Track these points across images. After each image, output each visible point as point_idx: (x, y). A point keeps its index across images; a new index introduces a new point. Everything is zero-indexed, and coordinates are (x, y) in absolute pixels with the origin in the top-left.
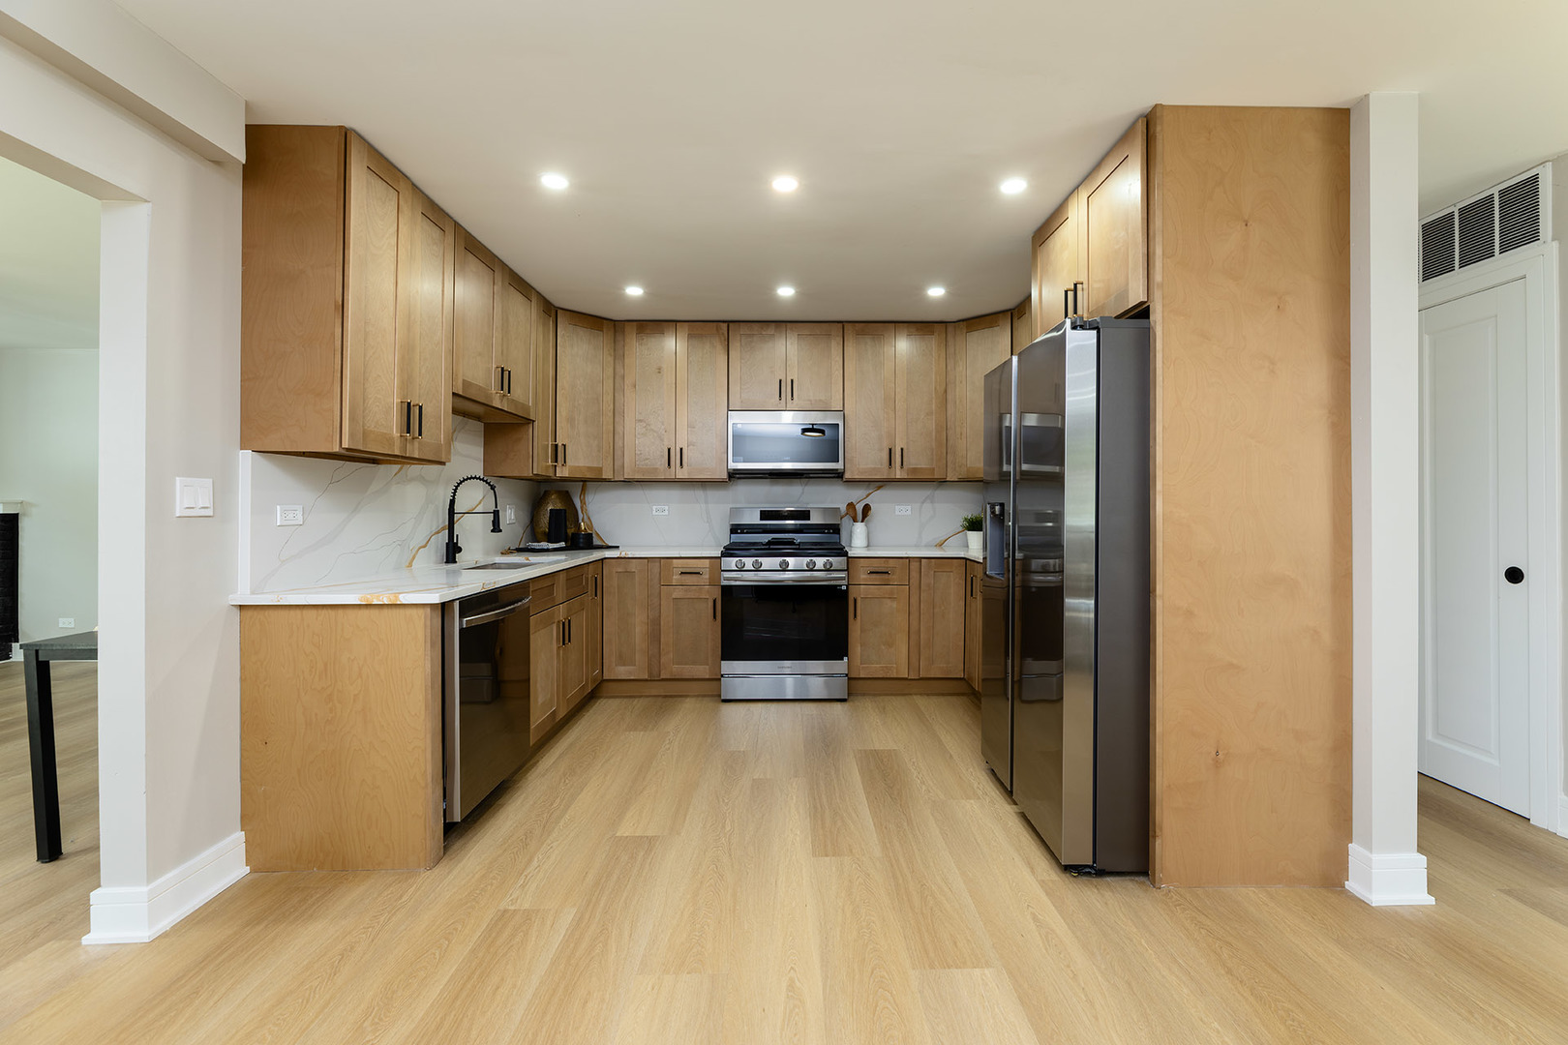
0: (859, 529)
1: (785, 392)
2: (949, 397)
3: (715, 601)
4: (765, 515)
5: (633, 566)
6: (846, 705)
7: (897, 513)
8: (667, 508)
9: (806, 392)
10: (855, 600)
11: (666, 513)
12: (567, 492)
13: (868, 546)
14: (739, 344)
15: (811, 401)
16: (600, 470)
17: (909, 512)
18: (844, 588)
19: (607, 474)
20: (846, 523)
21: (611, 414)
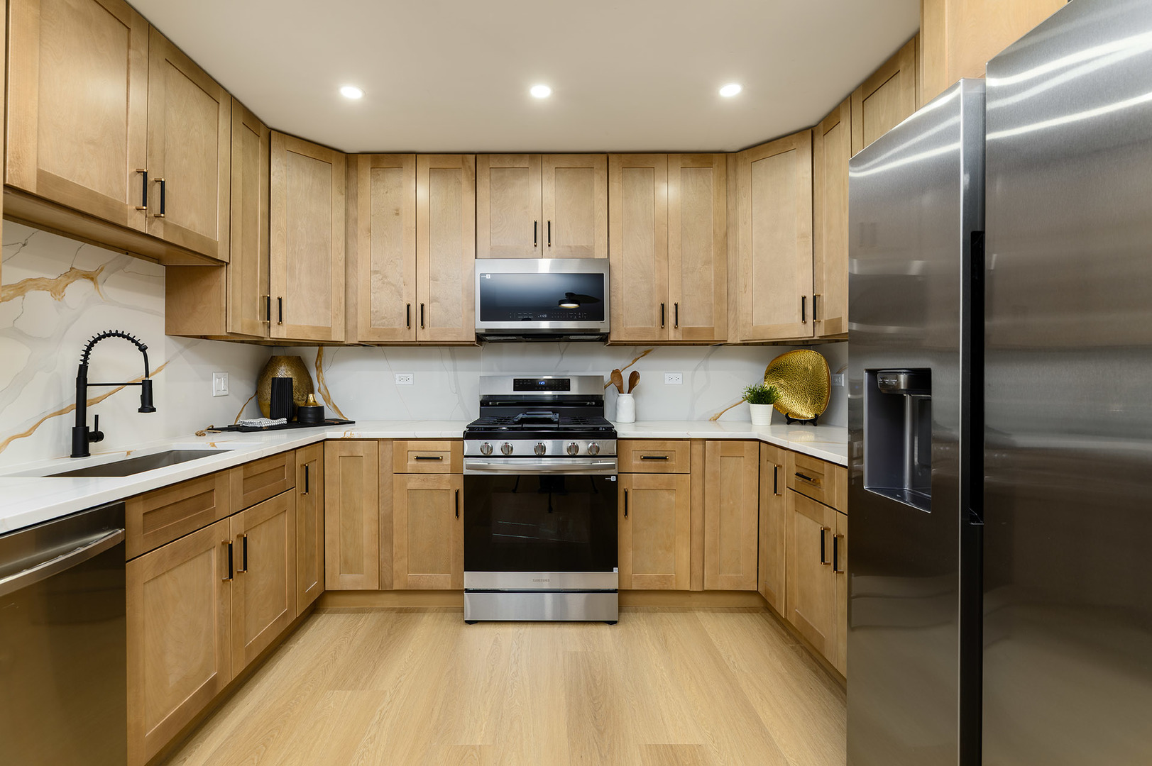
0: (626, 401)
1: (542, 235)
2: (730, 243)
3: (457, 494)
4: (519, 384)
5: (361, 449)
6: (616, 630)
7: (667, 382)
8: (411, 376)
9: (565, 235)
10: (626, 493)
11: (411, 382)
12: (299, 358)
13: (636, 421)
14: (488, 180)
15: (570, 247)
16: (329, 330)
17: (680, 382)
18: (613, 479)
19: (338, 336)
20: (609, 396)
21: (342, 264)
